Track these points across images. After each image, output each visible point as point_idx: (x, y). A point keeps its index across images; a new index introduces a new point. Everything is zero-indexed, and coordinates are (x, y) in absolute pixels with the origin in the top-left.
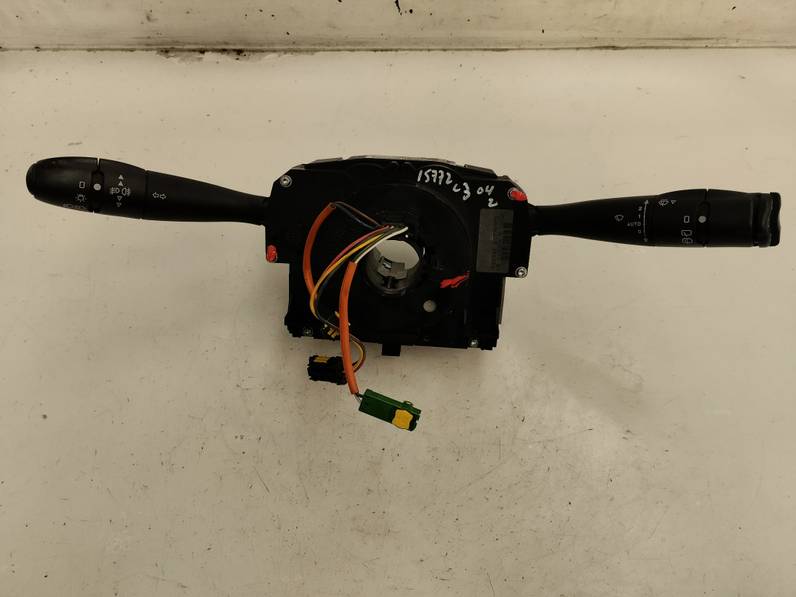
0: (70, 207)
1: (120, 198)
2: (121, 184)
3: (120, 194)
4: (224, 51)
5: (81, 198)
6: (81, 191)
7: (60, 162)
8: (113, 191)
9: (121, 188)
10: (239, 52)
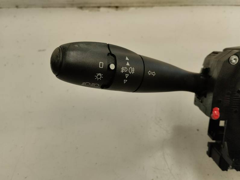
0: (87, 85)
1: (127, 76)
2: (128, 64)
3: (128, 73)
4: (109, 7)
5: (99, 77)
6: (100, 71)
7: (81, 45)
8: (123, 70)
9: (128, 67)
10: (117, 7)
